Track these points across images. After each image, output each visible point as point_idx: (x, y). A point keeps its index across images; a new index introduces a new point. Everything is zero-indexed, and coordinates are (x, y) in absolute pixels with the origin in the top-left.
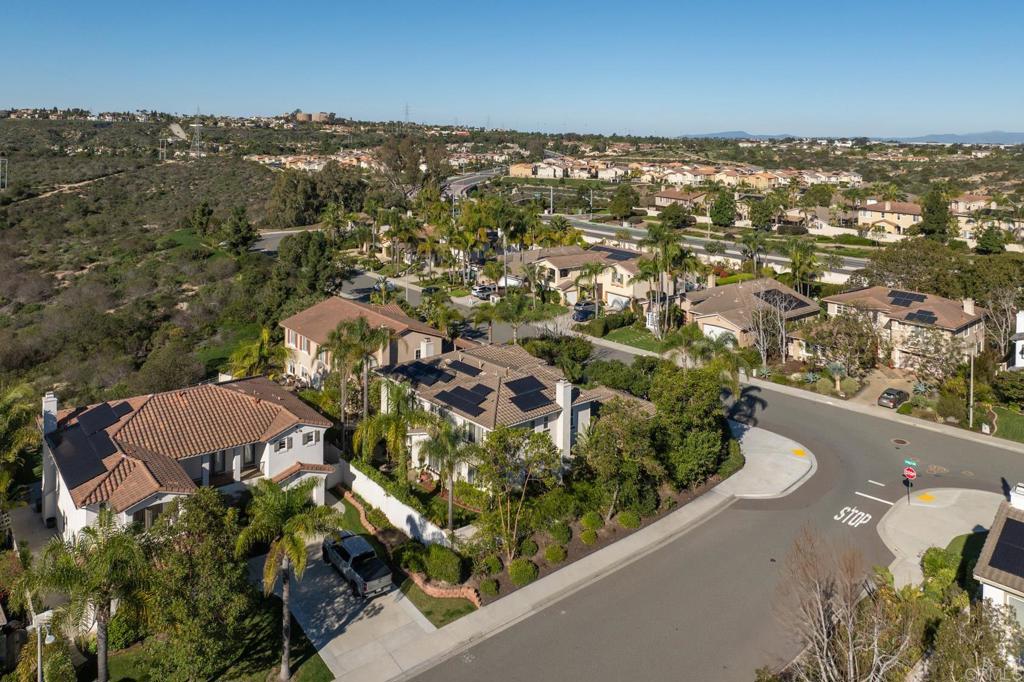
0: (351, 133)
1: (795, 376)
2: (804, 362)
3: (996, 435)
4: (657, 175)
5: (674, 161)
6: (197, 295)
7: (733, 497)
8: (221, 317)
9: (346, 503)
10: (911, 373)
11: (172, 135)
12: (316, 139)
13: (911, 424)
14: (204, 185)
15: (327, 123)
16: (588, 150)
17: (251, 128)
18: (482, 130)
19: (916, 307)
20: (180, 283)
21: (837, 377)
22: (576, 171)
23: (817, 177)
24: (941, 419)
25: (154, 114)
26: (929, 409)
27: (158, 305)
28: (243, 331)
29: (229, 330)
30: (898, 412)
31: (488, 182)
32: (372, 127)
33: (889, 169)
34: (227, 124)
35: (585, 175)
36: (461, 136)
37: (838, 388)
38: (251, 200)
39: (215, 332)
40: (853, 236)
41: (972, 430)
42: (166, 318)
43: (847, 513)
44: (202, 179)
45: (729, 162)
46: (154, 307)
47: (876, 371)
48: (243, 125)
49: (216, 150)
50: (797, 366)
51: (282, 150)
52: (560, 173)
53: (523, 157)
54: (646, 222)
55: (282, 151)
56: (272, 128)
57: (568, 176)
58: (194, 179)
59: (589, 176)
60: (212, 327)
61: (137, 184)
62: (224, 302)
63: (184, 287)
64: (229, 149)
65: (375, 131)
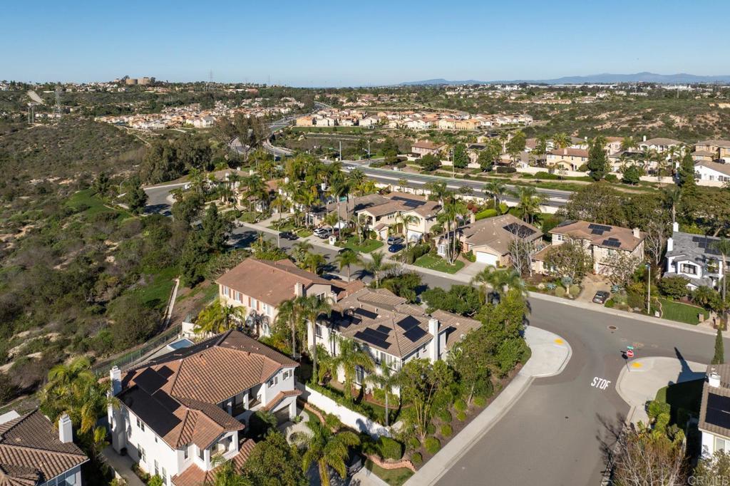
0: (169, 93)
1: (541, 286)
2: (544, 275)
3: (663, 317)
4: (400, 122)
5: (407, 110)
6: (118, 249)
7: (532, 378)
8: (141, 265)
9: (307, 411)
10: (606, 277)
11: (31, 100)
12: (143, 99)
13: (615, 314)
14: (69, 143)
15: (150, 86)
16: (344, 101)
17: (93, 92)
18: (265, 86)
19: (607, 235)
20: (102, 240)
21: (568, 286)
22: (343, 121)
23: (505, 120)
24: (631, 310)
25: (13, 84)
26: (623, 303)
27: (93, 260)
28: (160, 275)
29: (149, 275)
30: (605, 306)
31: (281, 131)
32: (185, 87)
33: (548, 110)
34: (74, 90)
35: (350, 124)
36: (253, 93)
37: (568, 292)
38: (107, 153)
39: (139, 278)
40: (546, 173)
41: (650, 315)
42: (101, 269)
43: (597, 381)
44: (66, 138)
45: (445, 109)
46: (91, 262)
47: (586, 277)
48: (87, 90)
49: (68, 111)
50: (539, 278)
51: (120, 109)
52: (332, 123)
53: (300, 109)
54: (408, 165)
55: (121, 111)
56: (109, 92)
57: (338, 124)
58: (61, 139)
59: (353, 124)
60: (136, 273)
61: (15, 145)
62: (141, 254)
63: (107, 243)
64: (78, 110)
65: (187, 91)
